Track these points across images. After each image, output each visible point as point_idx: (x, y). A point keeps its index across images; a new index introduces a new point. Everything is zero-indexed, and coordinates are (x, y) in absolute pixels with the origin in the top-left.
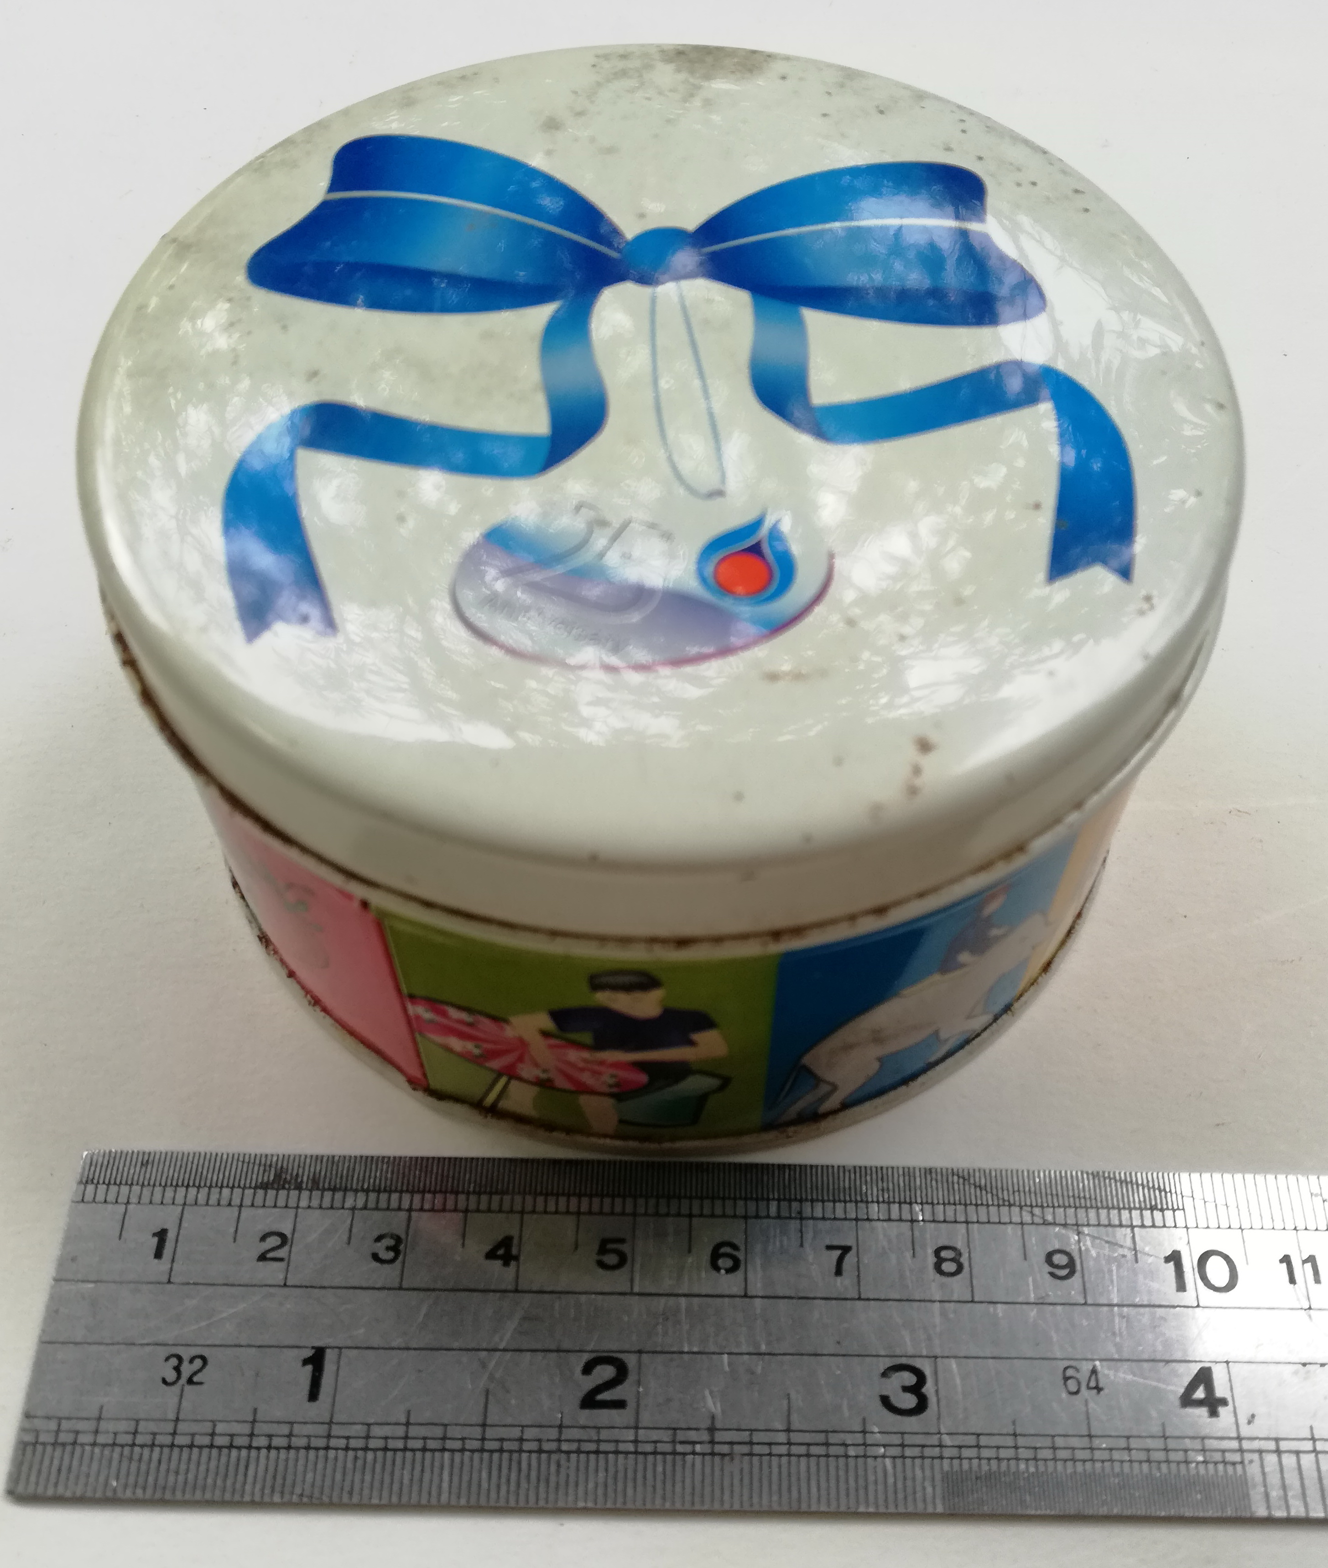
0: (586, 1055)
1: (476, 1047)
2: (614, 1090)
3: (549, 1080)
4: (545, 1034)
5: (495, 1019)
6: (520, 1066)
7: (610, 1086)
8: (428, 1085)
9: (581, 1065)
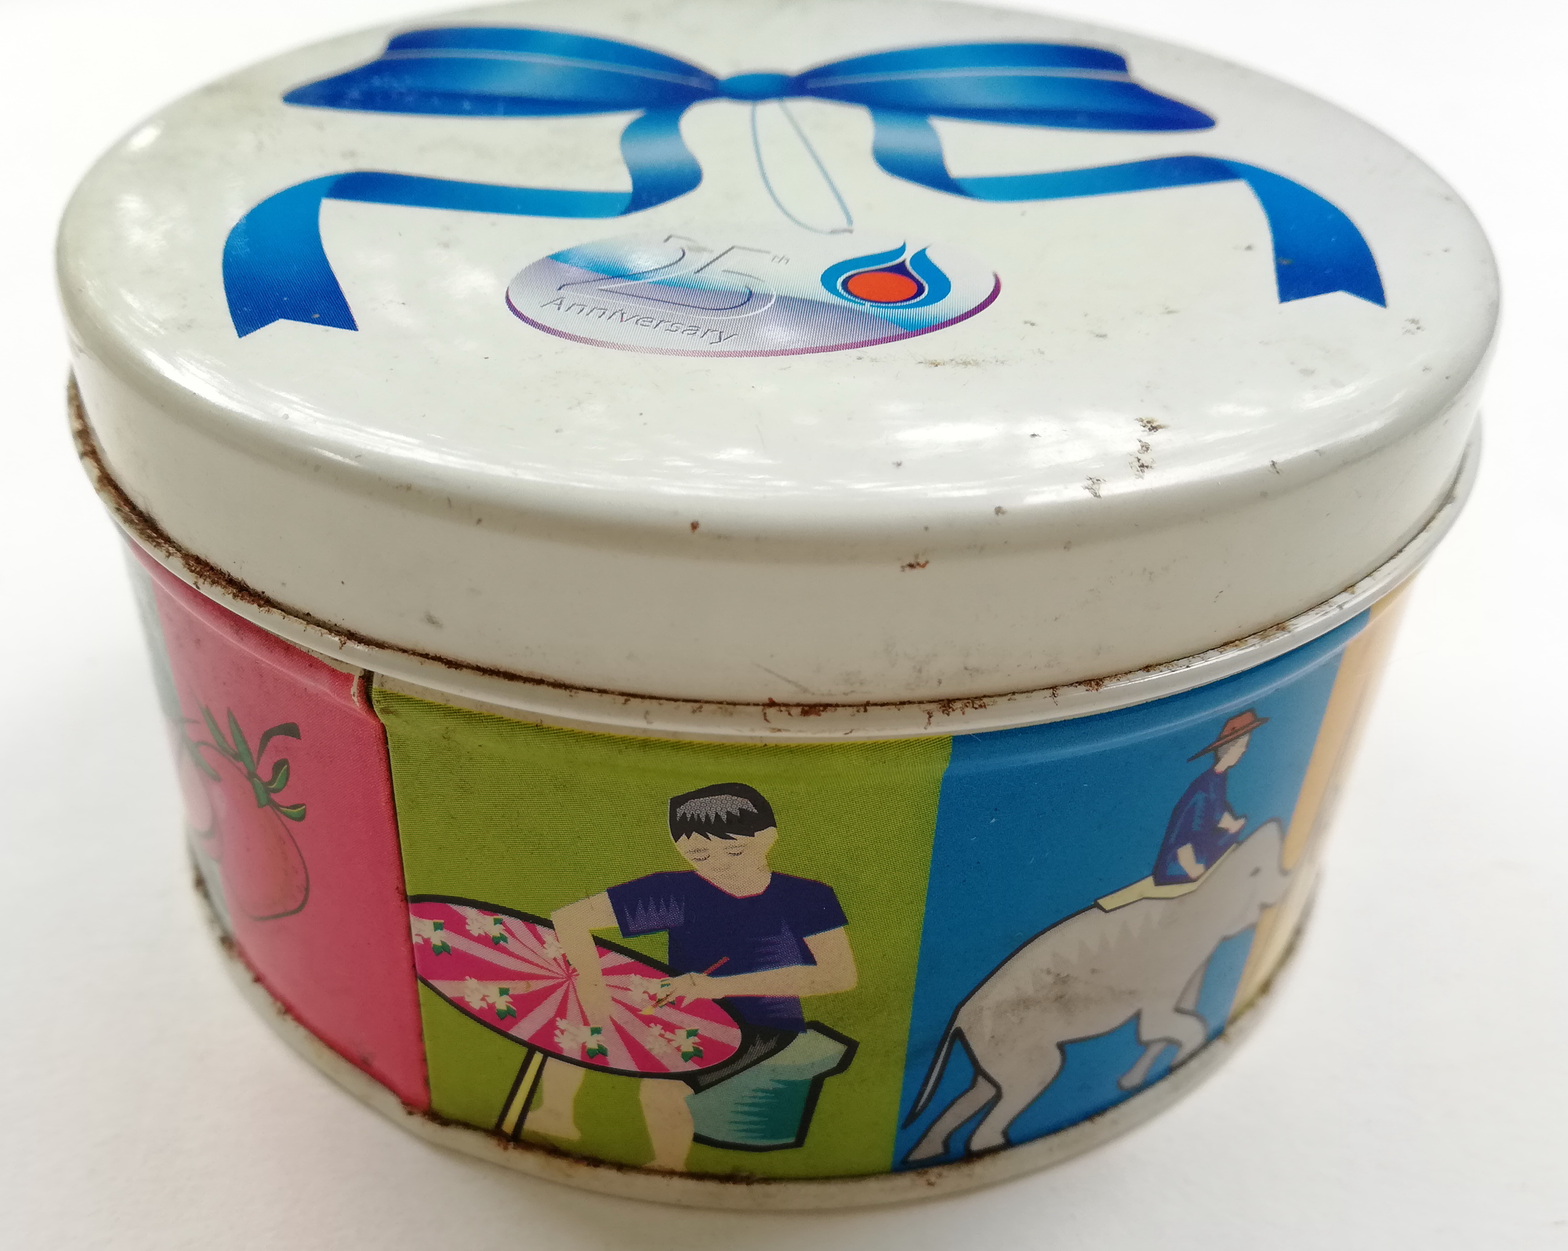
0: (655, 986)
1: (503, 992)
2: (691, 1067)
3: (602, 1052)
4: (603, 945)
5: (531, 920)
6: (561, 1023)
7: (686, 1057)
8: (430, 1104)
9: (648, 1010)
